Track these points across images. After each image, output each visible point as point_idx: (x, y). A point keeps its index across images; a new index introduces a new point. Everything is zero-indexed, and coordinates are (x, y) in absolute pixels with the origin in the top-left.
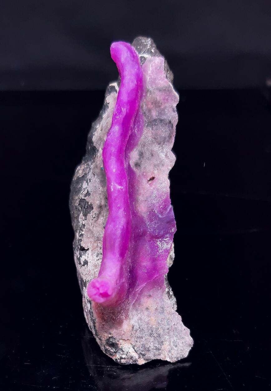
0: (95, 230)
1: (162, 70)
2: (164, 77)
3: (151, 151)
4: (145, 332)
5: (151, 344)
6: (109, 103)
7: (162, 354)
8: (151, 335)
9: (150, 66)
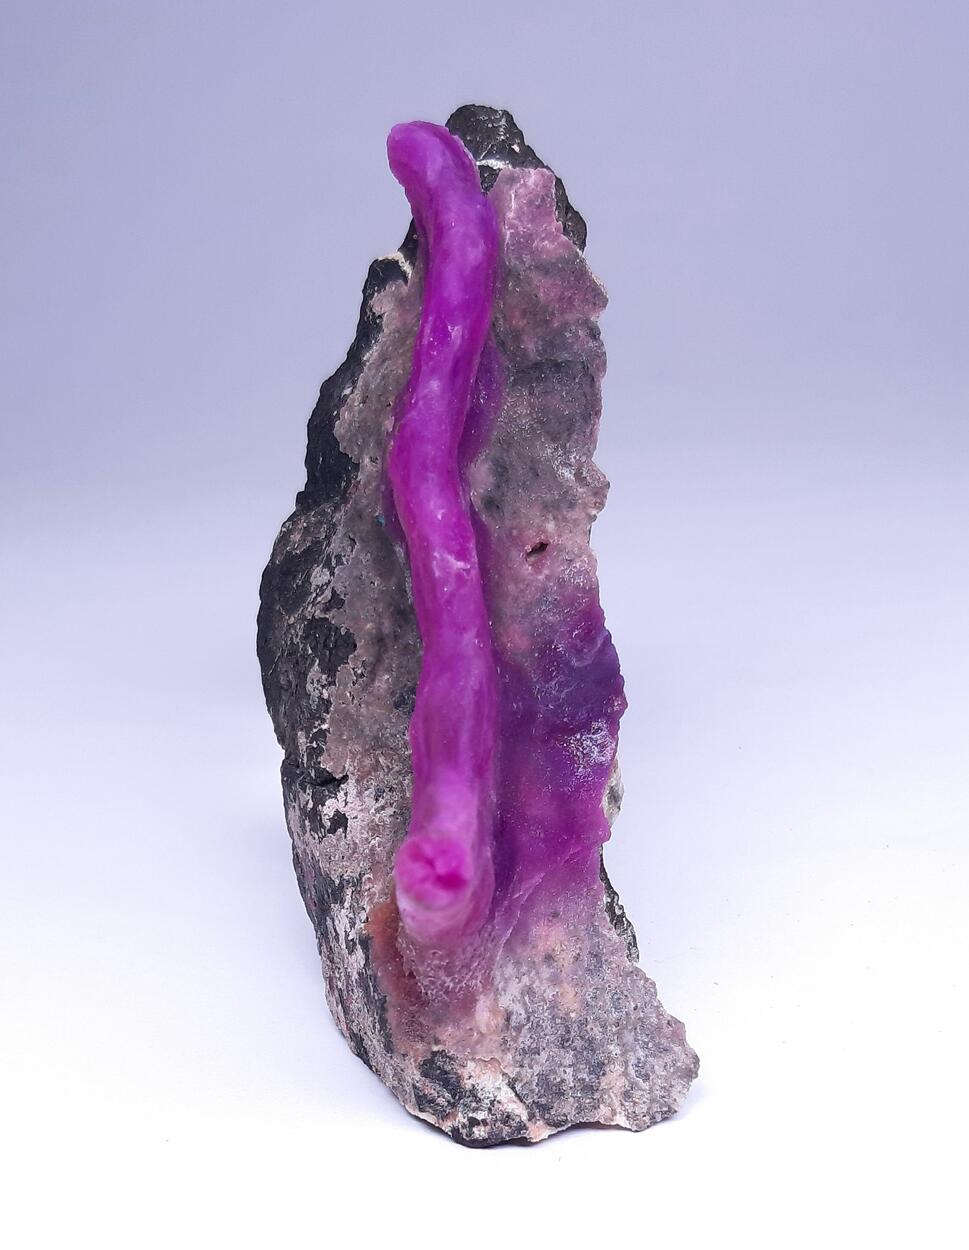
0: (365, 713)
1: (551, 206)
2: (557, 229)
3: (531, 461)
4: (545, 1035)
5: (565, 1072)
6: (380, 317)
7: (602, 1106)
8: (564, 1042)
9: (511, 196)
